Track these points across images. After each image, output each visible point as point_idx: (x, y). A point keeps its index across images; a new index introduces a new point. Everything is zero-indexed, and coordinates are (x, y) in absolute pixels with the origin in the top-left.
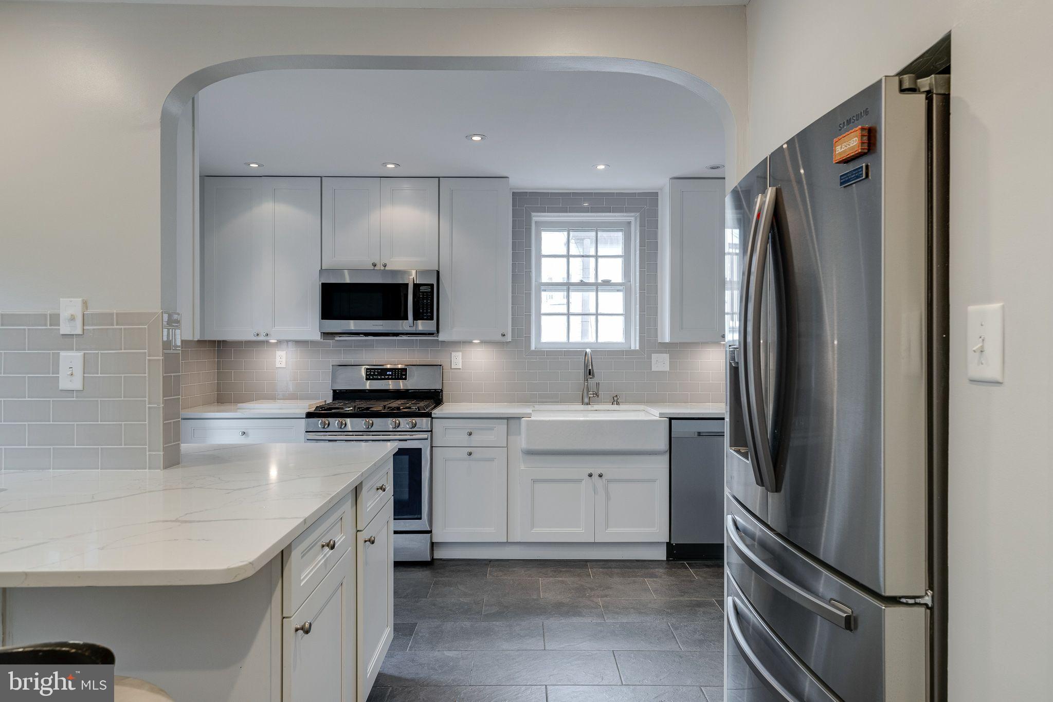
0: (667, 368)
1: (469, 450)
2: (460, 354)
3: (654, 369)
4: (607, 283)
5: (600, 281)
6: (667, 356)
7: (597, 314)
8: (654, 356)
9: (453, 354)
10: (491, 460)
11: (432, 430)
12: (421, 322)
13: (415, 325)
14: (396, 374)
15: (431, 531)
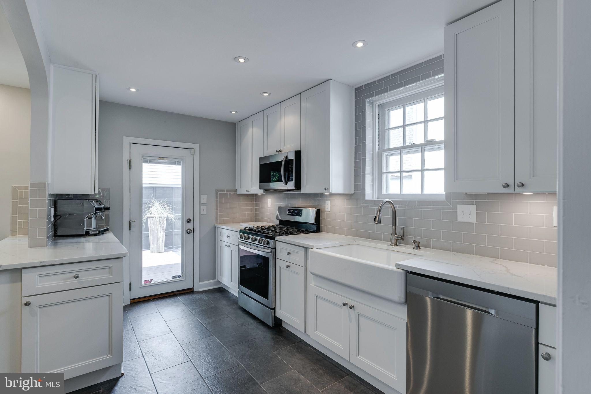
0: (473, 219)
1: (288, 264)
2: (329, 201)
3: (460, 219)
4: (413, 146)
5: (408, 144)
6: (473, 208)
7: (422, 170)
8: (459, 206)
9: (326, 202)
10: (298, 274)
11: (275, 248)
12: (289, 183)
13: (286, 184)
14: (297, 212)
15: (274, 309)
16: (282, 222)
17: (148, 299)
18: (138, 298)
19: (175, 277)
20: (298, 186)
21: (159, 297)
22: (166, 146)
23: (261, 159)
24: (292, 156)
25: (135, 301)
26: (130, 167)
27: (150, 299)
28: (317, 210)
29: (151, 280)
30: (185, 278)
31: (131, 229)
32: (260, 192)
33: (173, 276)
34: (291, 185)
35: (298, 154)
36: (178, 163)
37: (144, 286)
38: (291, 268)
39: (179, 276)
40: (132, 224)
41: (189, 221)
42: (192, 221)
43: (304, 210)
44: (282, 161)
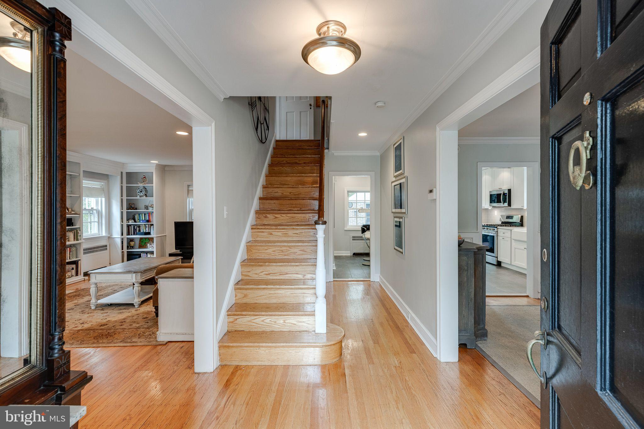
1: (503, 237)
9: (524, 213)
10: (508, 241)
11: (497, 232)
12: (505, 203)
13: (504, 204)
14: (511, 217)
15: (497, 257)
16: (502, 223)
20: (510, 205)
23: (490, 192)
24: (507, 192)
28: (521, 216)
32: (490, 208)
34: (506, 204)
35: (509, 191)
38: (505, 239)
43: (514, 216)
44: (501, 194)
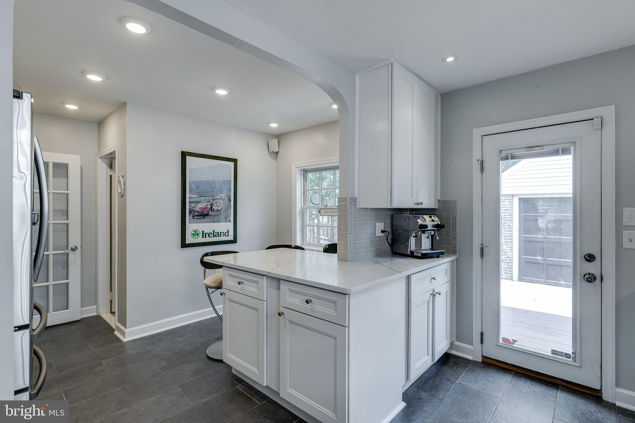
17: (507, 367)
18: (493, 359)
19: (558, 353)
21: (526, 373)
22: (539, 127)
25: (489, 361)
26: (482, 169)
27: (512, 371)
29: (515, 341)
30: (581, 364)
31: (484, 257)
33: (554, 351)
36: (565, 151)
37: (502, 345)
39: (567, 356)
40: (485, 250)
41: (590, 258)
42: (596, 258)
